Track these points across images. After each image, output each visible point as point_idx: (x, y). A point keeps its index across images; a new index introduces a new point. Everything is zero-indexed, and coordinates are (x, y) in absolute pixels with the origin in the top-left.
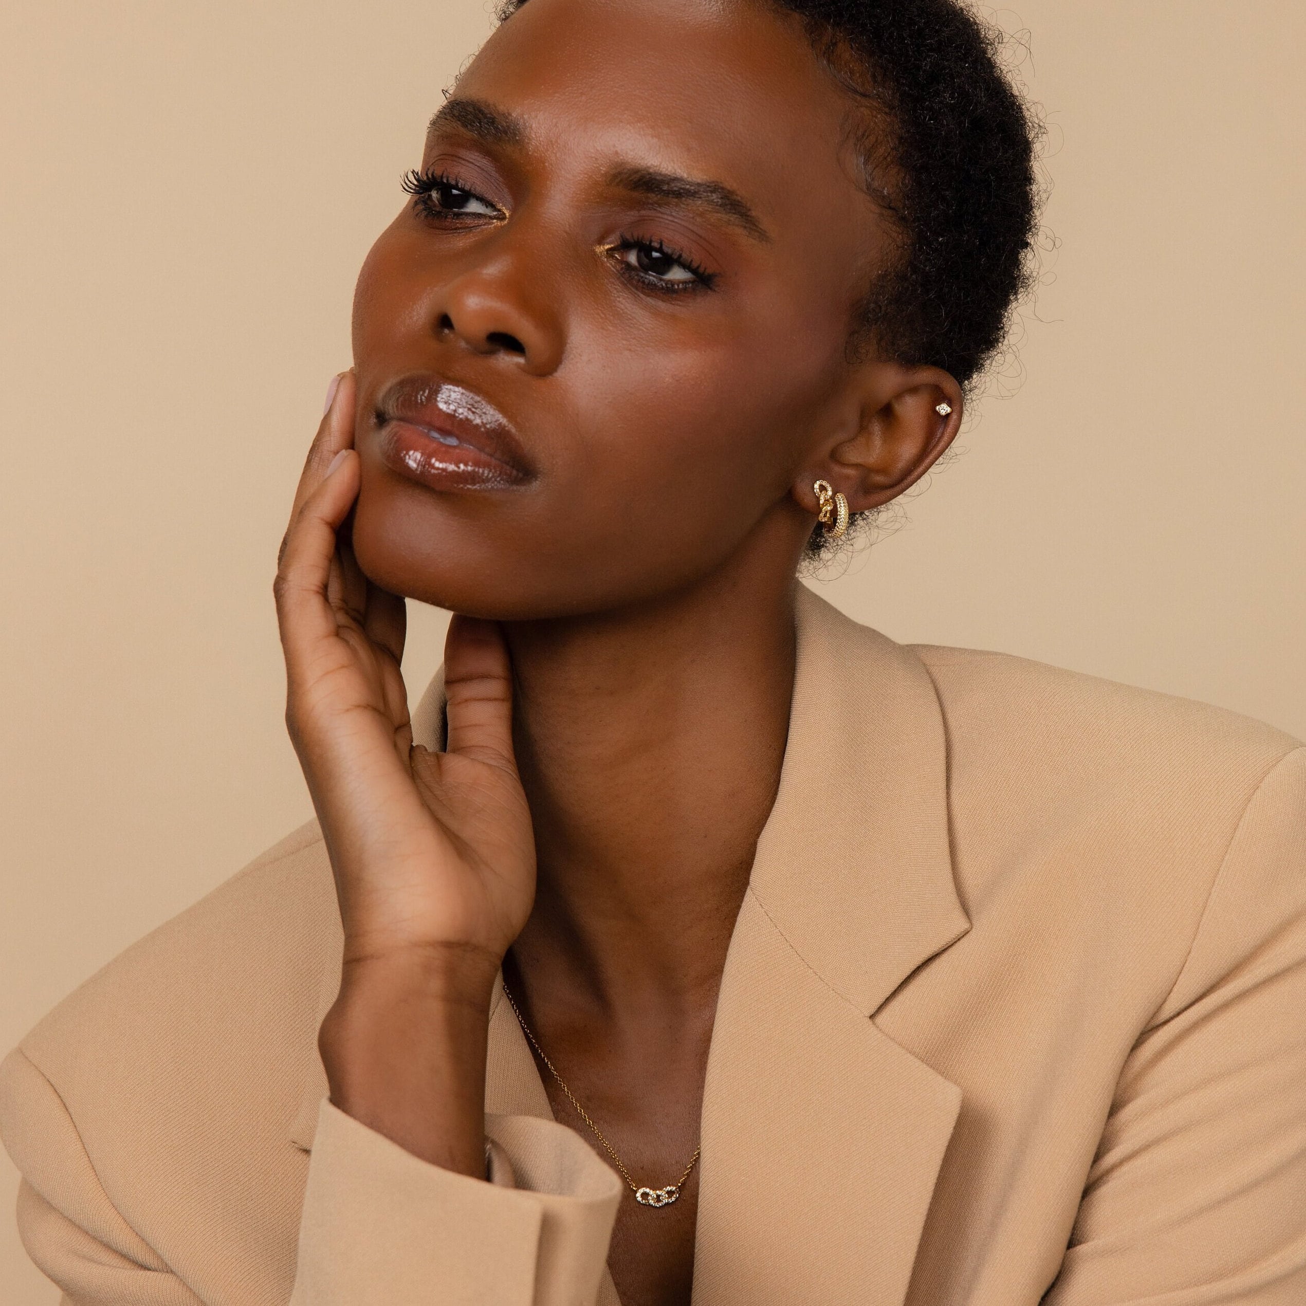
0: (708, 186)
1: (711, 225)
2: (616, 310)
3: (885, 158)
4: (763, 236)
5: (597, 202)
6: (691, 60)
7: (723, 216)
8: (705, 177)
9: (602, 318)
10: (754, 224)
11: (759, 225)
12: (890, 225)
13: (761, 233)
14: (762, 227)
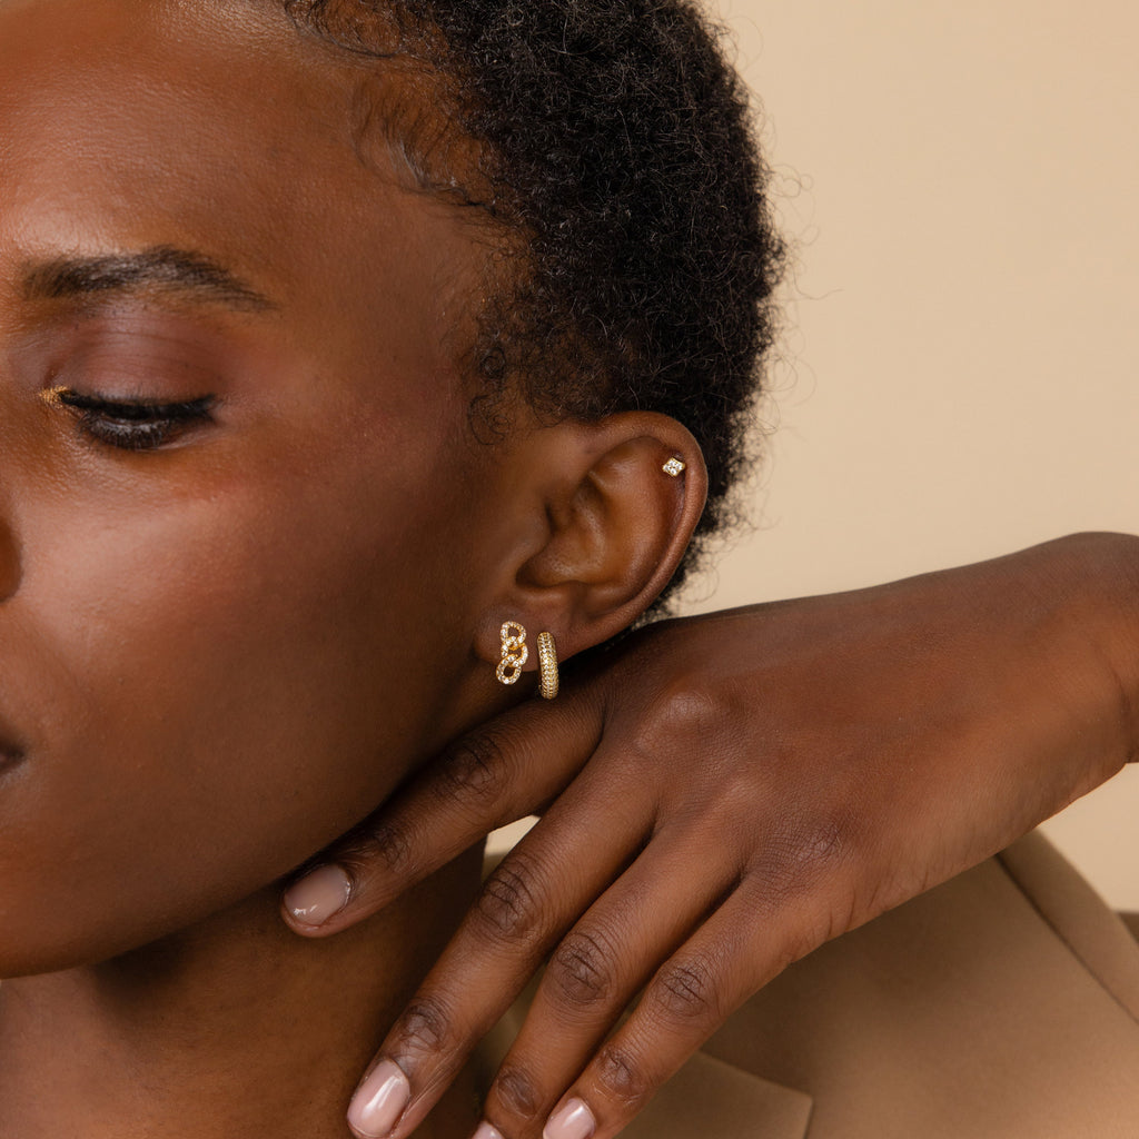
0: (153, 256)
1: (174, 311)
2: (84, 475)
3: (441, 135)
4: (261, 303)
5: (23, 329)
6: (93, 85)
7: (187, 292)
8: (146, 244)
9: (63, 493)
10: (239, 291)
11: (249, 289)
12: (480, 228)
13: (254, 300)
14: (255, 291)
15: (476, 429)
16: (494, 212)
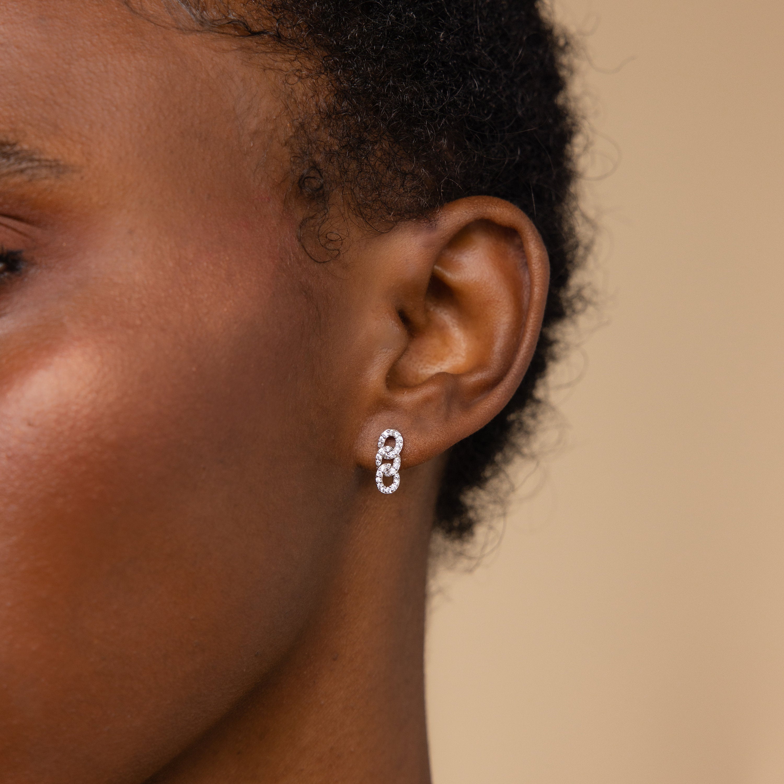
10: (32, 160)
11: (43, 157)
12: (269, 55)
13: (51, 167)
14: (49, 157)
15: (309, 249)
16: (278, 37)
